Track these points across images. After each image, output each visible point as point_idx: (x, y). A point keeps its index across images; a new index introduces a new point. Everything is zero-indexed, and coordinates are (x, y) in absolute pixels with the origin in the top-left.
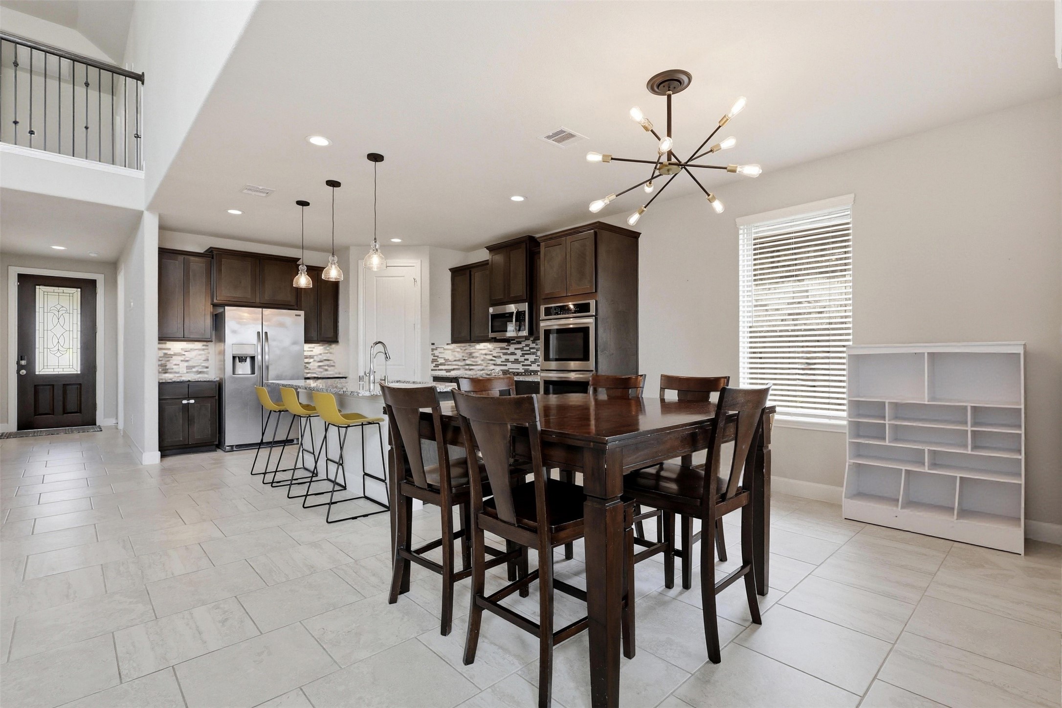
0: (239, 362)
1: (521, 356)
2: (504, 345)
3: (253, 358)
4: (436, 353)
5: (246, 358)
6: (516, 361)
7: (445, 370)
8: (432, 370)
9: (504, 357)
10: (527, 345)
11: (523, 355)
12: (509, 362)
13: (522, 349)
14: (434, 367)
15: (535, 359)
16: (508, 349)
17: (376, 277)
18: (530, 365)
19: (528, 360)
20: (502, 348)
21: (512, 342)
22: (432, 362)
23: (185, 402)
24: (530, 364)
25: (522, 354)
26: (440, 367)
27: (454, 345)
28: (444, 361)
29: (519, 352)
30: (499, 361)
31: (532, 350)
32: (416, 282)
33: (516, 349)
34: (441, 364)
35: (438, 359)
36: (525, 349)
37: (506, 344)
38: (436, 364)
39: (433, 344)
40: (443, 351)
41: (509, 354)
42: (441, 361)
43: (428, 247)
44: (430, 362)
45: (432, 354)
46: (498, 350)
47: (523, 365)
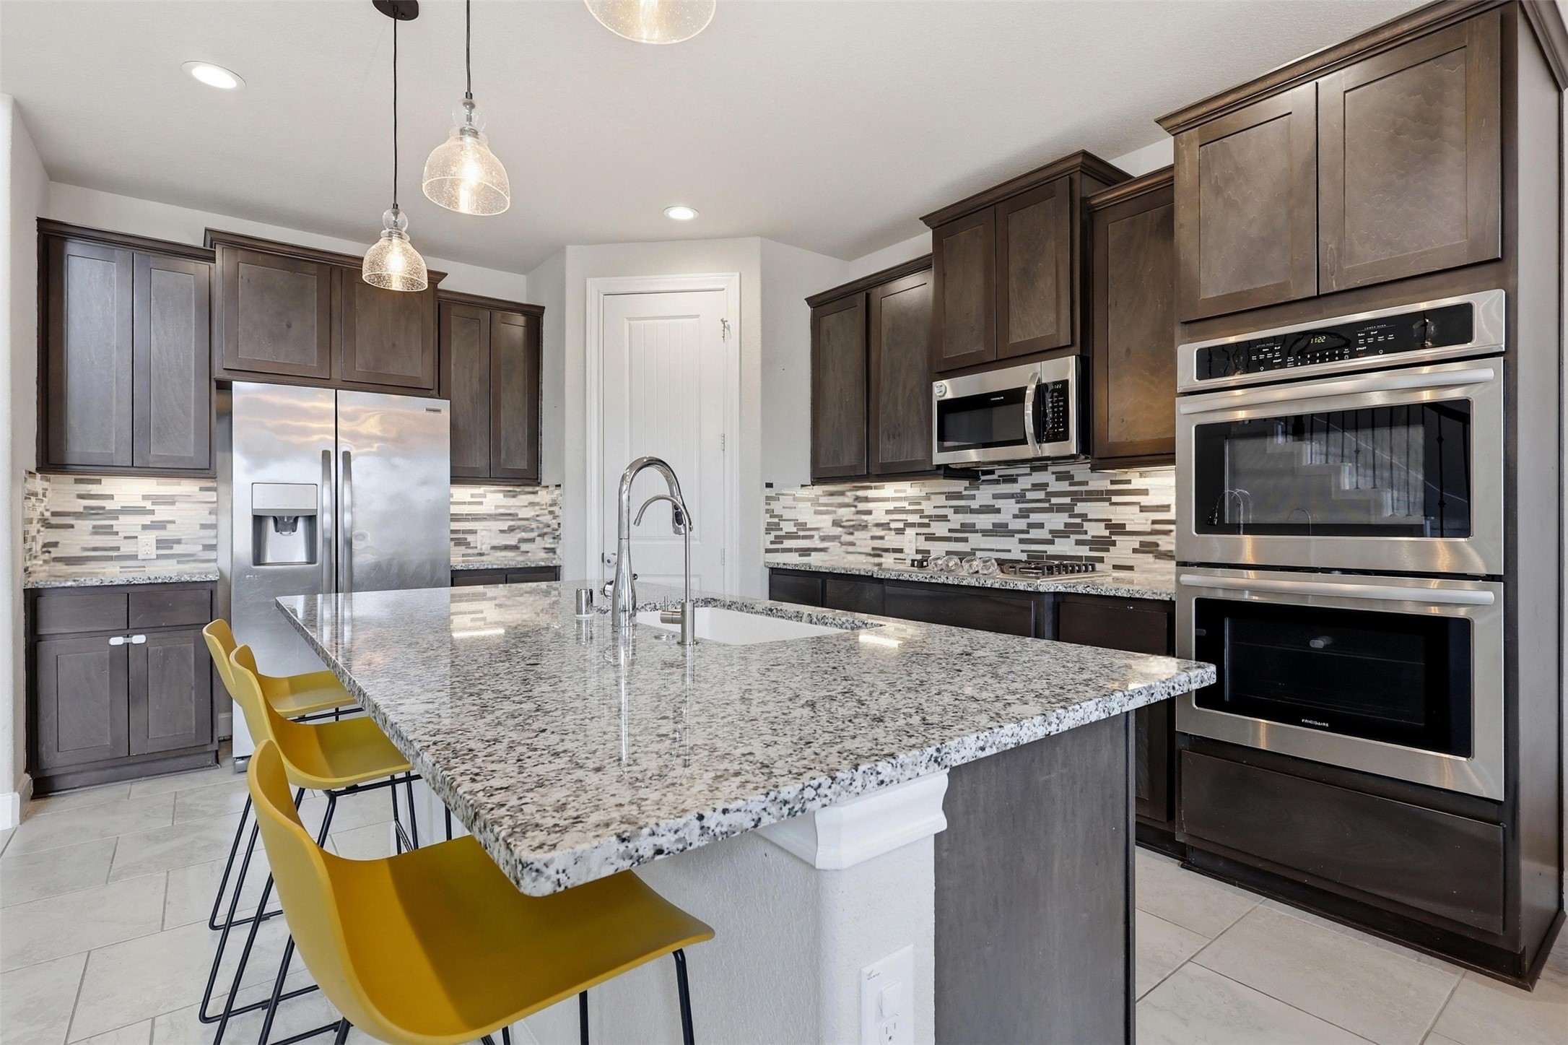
0: (277, 531)
1: (1015, 516)
2: (959, 486)
3: (311, 519)
4: (777, 507)
5: (296, 519)
6: (1000, 530)
7: (797, 550)
8: (768, 551)
9: (956, 520)
10: (1036, 487)
11: (1023, 514)
12: (976, 531)
13: (1020, 497)
14: (772, 543)
15: (1066, 525)
16: (973, 497)
17: (629, 319)
18: (1051, 542)
19: (1041, 526)
20: (951, 496)
21: (983, 478)
22: (768, 531)
23: (117, 641)
24: (1050, 537)
25: (1021, 510)
26: (788, 544)
27: (819, 490)
28: (794, 530)
29: (1010, 507)
30: (940, 529)
31: (1054, 500)
32: (729, 329)
33: (995, 497)
34: (791, 536)
35: (782, 524)
36: (1029, 495)
37: (966, 483)
38: (776, 537)
39: (769, 485)
40: (791, 503)
41: (972, 511)
42: (788, 527)
43: (758, 239)
44: (763, 531)
45: (767, 511)
46: (941, 500)
47: (1022, 541)
